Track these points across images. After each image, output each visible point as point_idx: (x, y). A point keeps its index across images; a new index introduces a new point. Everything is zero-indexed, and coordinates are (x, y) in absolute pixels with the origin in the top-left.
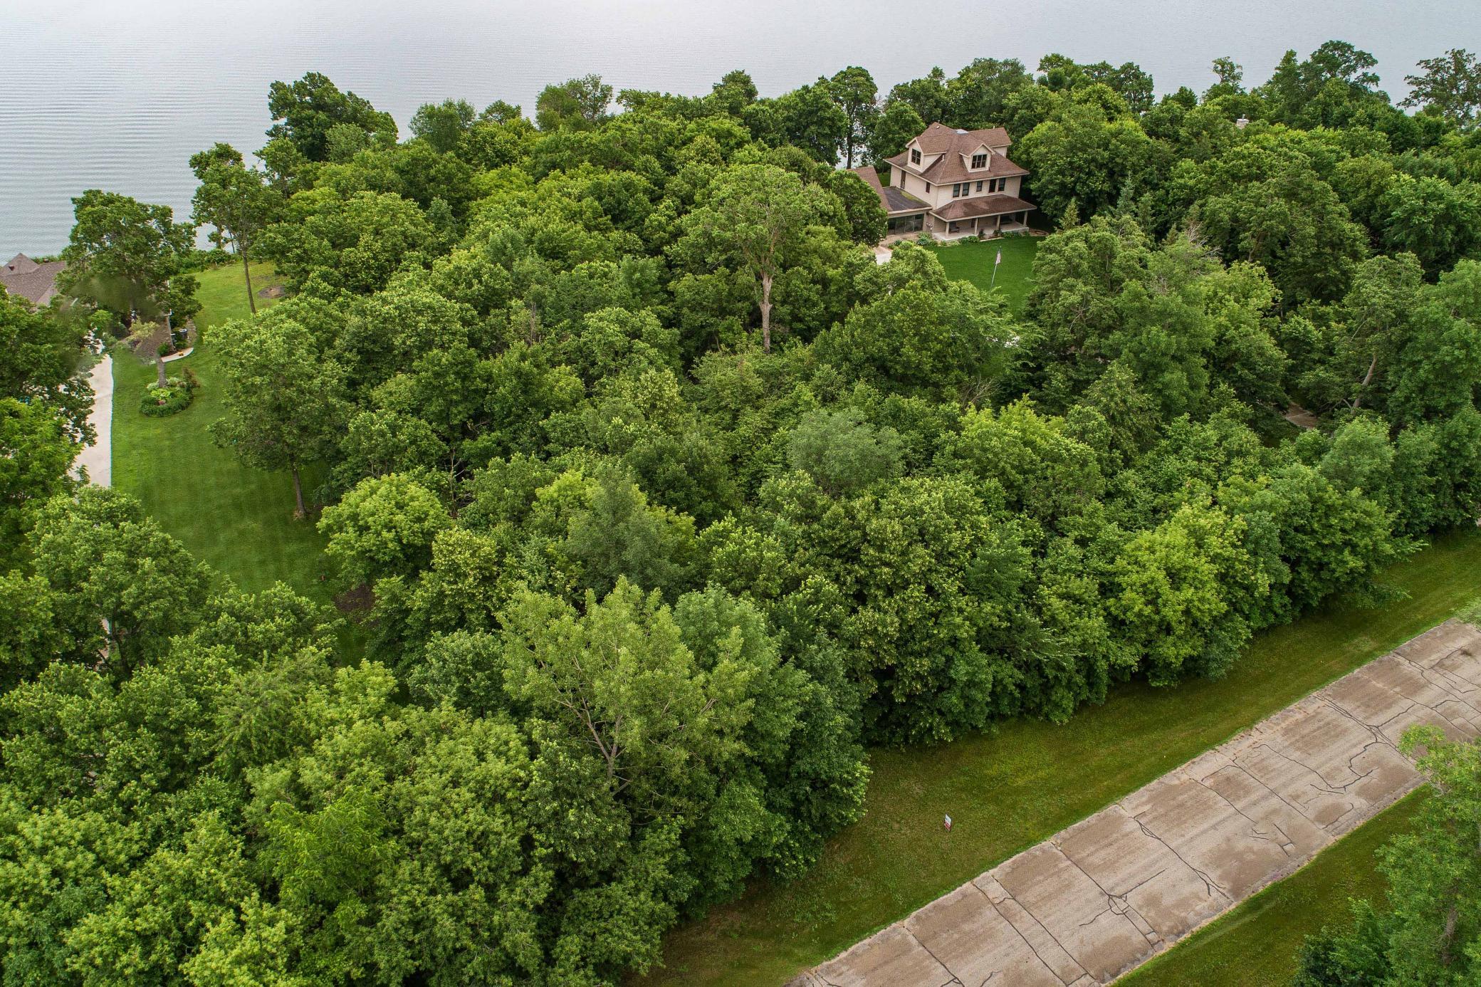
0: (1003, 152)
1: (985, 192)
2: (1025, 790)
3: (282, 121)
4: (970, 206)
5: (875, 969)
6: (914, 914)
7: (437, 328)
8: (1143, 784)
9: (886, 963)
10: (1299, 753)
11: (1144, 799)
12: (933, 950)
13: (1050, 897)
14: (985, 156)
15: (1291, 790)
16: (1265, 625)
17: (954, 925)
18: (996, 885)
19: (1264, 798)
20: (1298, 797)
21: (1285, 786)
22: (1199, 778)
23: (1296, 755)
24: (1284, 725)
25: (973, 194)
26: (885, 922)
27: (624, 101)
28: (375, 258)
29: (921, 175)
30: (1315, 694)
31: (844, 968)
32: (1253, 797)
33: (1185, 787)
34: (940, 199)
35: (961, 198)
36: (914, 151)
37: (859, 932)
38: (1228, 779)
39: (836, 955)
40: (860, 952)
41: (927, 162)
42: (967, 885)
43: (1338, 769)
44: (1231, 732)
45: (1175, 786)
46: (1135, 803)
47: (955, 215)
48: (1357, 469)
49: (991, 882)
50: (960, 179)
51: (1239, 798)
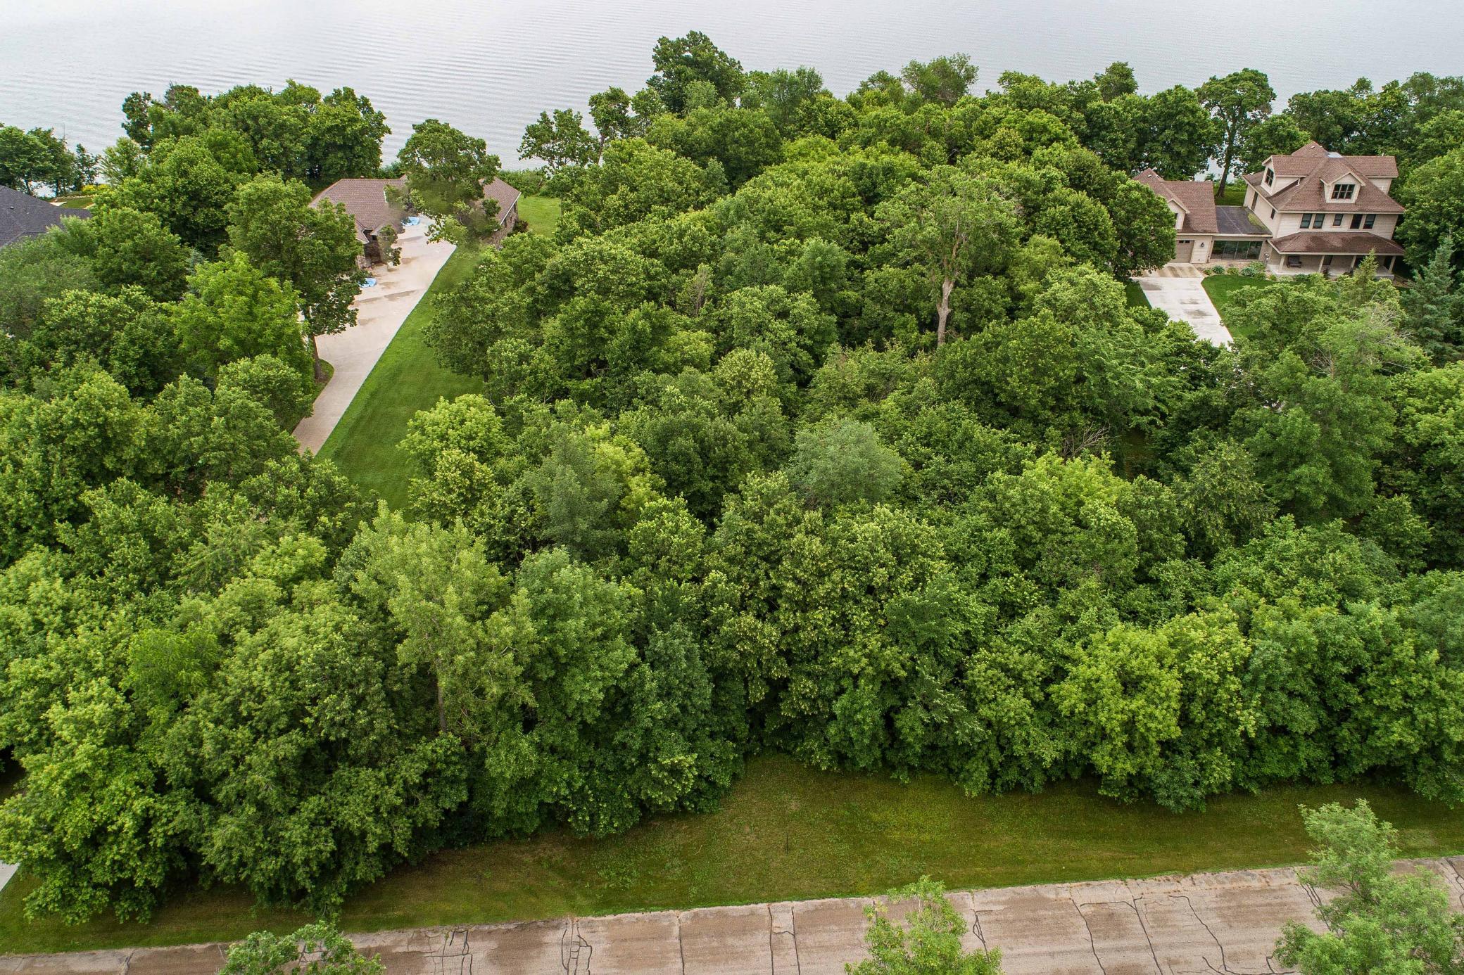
0: (1384, 186)
1: (1345, 227)
2: (896, 845)
3: (660, 74)
4: (1319, 241)
5: (626, 940)
6: (696, 910)
7: (615, 277)
8: (1012, 885)
9: (638, 939)
10: (1219, 920)
11: (1003, 898)
12: (686, 947)
13: (827, 948)
14: (1352, 187)
15: (1173, 954)
16: (1283, 773)
17: (721, 935)
18: (789, 916)
19: (1136, 949)
20: (1177, 963)
21: (1171, 946)
22: (1079, 902)
23: (1214, 921)
24: (1228, 886)
25: (1328, 226)
26: (666, 906)
27: (1006, 84)
28: (626, 207)
29: (1269, 198)
30: (1296, 868)
31: (601, 929)
32: (1124, 943)
33: (1060, 904)
34: (1284, 227)
35: (1311, 229)
36: (1269, 171)
37: (639, 904)
38: (1111, 915)
39: (604, 915)
40: (624, 921)
41: (1279, 184)
42: (763, 907)
43: (1252, 955)
44: (1161, 871)
45: (1048, 900)
46: (990, 898)
47: (1298, 248)
48: (1450, 629)
49: (784, 913)
50: (1312, 208)
51: (1106, 937)
